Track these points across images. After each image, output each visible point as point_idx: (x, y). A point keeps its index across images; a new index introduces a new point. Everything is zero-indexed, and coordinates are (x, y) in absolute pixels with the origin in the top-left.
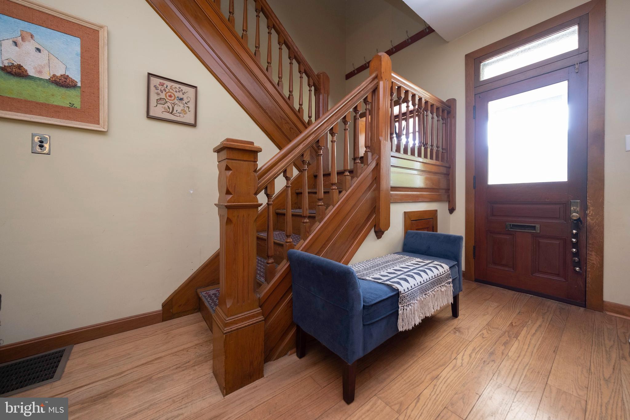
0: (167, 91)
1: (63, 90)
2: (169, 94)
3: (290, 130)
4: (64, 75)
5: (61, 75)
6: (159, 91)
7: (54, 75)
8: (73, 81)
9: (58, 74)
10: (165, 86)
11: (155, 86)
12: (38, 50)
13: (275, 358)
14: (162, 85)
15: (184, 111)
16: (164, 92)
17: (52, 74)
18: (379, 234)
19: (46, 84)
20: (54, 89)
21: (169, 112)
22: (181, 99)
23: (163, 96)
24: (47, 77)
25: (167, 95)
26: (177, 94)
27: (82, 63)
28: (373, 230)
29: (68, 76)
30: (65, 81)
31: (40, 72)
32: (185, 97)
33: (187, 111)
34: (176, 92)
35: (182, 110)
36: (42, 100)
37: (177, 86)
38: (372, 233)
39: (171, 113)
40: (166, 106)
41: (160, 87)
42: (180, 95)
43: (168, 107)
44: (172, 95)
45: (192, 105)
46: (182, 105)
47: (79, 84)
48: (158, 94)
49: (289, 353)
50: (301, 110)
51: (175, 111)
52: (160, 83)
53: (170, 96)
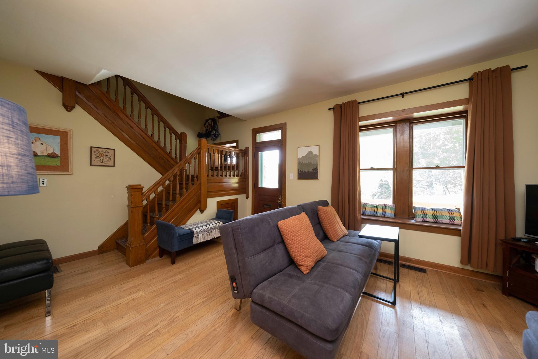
0: (100, 153)
1: (52, 159)
2: (101, 154)
3: (165, 163)
4: (53, 152)
5: (52, 153)
6: (96, 154)
7: (49, 153)
8: (57, 154)
9: (50, 153)
10: (99, 151)
11: (94, 152)
12: (42, 144)
13: (151, 258)
14: (98, 150)
15: (108, 161)
16: (99, 154)
17: (47, 153)
18: (202, 212)
19: (45, 157)
20: (48, 158)
21: (101, 162)
22: (107, 156)
23: (98, 155)
24: (46, 155)
25: (100, 155)
26: (105, 154)
27: (61, 146)
28: (199, 210)
29: (54, 153)
30: (53, 155)
31: (43, 153)
32: (109, 154)
33: (110, 160)
34: (104, 153)
35: (107, 160)
36: (44, 164)
37: (105, 150)
38: (198, 211)
39: (102, 162)
40: (99, 159)
41: (96, 152)
42: (107, 154)
43: (101, 160)
44: (103, 154)
45: (112, 158)
46: (107, 158)
47: (59, 156)
48: (96, 155)
49: (157, 257)
50: (171, 152)
51: (104, 161)
52: (97, 150)
53: (102, 155)
